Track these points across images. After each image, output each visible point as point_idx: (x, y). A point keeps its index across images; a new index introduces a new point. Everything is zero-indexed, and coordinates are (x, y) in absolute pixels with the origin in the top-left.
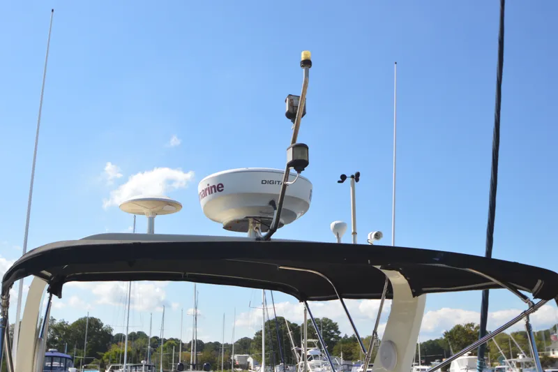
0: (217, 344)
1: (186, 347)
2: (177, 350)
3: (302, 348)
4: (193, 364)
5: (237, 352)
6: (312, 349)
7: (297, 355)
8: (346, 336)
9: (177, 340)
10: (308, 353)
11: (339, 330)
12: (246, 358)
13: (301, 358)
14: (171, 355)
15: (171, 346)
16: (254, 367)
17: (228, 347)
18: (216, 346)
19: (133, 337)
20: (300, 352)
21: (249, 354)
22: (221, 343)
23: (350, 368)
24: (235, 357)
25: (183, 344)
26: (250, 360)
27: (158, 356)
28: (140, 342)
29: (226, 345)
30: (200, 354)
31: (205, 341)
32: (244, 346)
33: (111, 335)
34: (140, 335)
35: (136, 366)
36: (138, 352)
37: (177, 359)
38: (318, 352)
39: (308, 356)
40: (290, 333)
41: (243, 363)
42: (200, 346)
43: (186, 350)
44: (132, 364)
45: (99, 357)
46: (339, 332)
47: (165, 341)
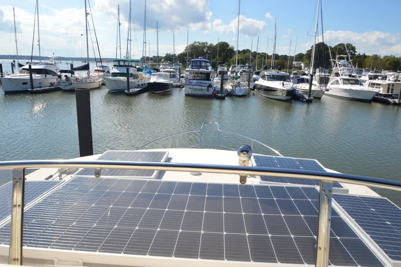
0: (286, 56)
1: (269, 57)
2: (265, 58)
3: (337, 60)
4: (272, 67)
5: (296, 60)
6: (342, 61)
7: (333, 64)
8: (359, 54)
9: (265, 53)
10: (340, 63)
11: (356, 50)
12: (300, 63)
13: (335, 66)
14: (262, 61)
15: (262, 56)
16: (304, 68)
17: (292, 58)
18: (285, 57)
19: (244, 52)
20: (335, 62)
21: (302, 61)
22: (288, 55)
23: (361, 72)
24: (294, 63)
25: (268, 55)
26: (303, 65)
27: (255, 61)
28: (247, 54)
29: (290, 56)
30: (276, 61)
31: (280, 55)
32: (300, 57)
33: (233, 51)
34: (248, 51)
35: (243, 66)
36: (246, 59)
37: (264, 64)
38: (347, 63)
39: (339, 65)
40: (330, 51)
41: (299, 66)
42: (276, 57)
43: (269, 59)
44: (242, 65)
45: (228, 61)
46: (356, 52)
47: (259, 54)
